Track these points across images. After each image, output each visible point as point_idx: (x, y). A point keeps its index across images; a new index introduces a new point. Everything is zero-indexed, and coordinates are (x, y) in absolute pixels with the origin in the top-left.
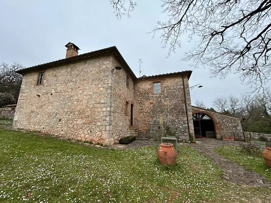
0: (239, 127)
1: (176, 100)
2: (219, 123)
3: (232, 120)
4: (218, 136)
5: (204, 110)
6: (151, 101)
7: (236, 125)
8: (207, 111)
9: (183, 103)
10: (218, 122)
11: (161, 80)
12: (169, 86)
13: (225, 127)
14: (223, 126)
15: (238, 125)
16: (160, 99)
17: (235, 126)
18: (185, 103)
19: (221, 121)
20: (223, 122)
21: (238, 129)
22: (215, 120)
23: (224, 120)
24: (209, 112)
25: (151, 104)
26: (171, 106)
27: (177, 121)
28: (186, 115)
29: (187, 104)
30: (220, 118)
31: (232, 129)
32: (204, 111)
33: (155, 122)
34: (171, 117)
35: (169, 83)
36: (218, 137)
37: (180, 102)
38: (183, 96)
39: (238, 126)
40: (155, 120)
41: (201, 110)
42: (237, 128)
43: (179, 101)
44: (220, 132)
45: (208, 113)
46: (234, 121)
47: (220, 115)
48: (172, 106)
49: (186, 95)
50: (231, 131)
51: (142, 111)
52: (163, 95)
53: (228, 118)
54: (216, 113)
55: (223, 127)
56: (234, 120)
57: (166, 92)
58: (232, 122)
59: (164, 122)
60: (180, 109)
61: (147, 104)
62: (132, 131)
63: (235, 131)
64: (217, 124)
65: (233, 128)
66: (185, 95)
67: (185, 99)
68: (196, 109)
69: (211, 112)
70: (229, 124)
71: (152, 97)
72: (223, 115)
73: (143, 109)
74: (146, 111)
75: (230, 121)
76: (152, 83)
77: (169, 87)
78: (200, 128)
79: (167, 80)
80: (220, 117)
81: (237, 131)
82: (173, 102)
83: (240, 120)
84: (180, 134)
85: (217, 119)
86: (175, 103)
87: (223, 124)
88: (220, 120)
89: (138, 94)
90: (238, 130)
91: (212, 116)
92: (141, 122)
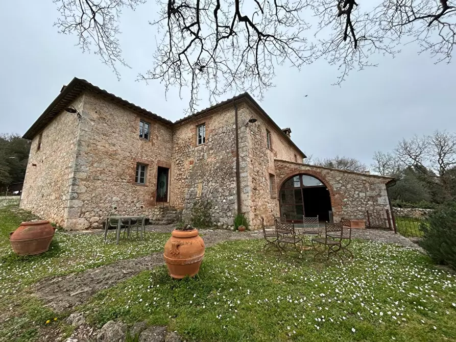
0: (383, 198)
1: (224, 152)
2: (338, 192)
3: (367, 185)
4: (336, 219)
5: (308, 168)
6: (191, 159)
7: (374, 194)
8: (314, 169)
9: (234, 157)
10: (335, 189)
11: (206, 119)
12: (216, 128)
13: (351, 199)
14: (347, 198)
15: (379, 194)
16: (202, 153)
17: (372, 197)
18: (238, 155)
19: (343, 188)
20: (347, 189)
21: (379, 203)
22: (331, 186)
23: (349, 186)
24: (318, 170)
25: (191, 164)
26: (216, 163)
27: (220, 190)
28: (235, 179)
29: (240, 157)
30: (341, 182)
31: (366, 205)
32: (309, 170)
33: (191, 195)
34: (213, 184)
35: (216, 123)
36: (335, 222)
37: (230, 155)
38: (234, 143)
39: (381, 196)
40: (192, 192)
41: (303, 168)
42: (377, 201)
43: (228, 153)
44: (339, 212)
45: (315, 172)
46: (370, 187)
47: (342, 175)
48: (218, 165)
49: (240, 141)
50: (363, 209)
51: (180, 177)
52: (206, 147)
53: (357, 181)
54: (332, 172)
55: (345, 200)
56: (371, 184)
57: (210, 140)
58: (366, 189)
59: (202, 194)
60: (228, 169)
61: (186, 164)
62: (156, 210)
63: (371, 208)
64: (334, 195)
65: (369, 200)
66: (237, 141)
67: (238, 148)
68: (293, 166)
69: (322, 171)
70: (358, 194)
71: (193, 151)
72: (346, 174)
73: (181, 174)
74: (185, 177)
75: (361, 186)
76: (195, 127)
77: (217, 131)
78: (303, 204)
79: (214, 118)
80: (340, 178)
81: (376, 207)
82: (219, 156)
83: (384, 182)
84: (221, 213)
85: (334, 184)
86: (223, 158)
87: (346, 194)
88: (340, 185)
89: (177, 148)
90: (379, 205)
91: (324, 179)
92: (179, 197)
